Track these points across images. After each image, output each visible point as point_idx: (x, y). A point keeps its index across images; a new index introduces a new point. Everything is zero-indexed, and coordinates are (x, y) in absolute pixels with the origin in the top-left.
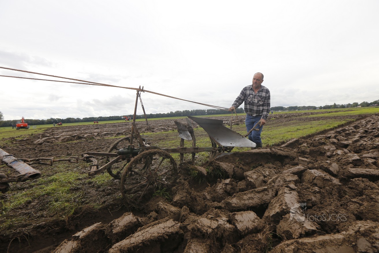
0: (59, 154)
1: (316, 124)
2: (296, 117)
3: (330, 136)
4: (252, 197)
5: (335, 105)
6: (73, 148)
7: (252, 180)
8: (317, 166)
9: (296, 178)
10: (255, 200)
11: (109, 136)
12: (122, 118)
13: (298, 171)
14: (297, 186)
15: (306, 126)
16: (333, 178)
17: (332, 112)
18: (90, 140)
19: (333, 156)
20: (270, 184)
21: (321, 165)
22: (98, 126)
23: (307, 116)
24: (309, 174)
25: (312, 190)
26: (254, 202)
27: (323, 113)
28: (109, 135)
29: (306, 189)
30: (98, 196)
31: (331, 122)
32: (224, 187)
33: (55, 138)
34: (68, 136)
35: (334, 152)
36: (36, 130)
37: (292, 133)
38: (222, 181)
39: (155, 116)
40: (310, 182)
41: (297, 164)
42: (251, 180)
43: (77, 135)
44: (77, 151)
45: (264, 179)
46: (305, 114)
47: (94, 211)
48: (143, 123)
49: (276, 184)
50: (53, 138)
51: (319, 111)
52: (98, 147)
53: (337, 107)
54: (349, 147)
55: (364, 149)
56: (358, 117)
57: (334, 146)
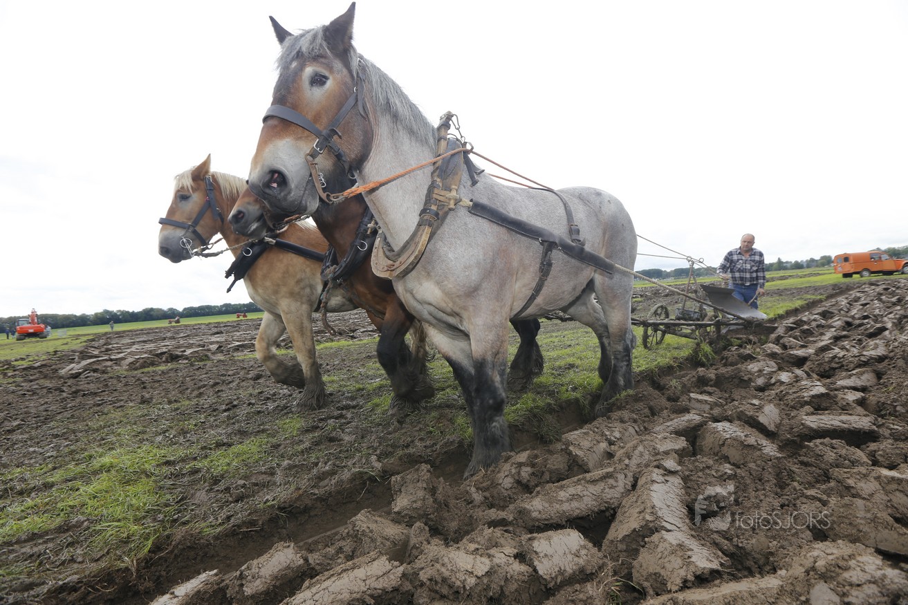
0: (122, 400)
4: (579, 493)
6: (157, 385)
7: (580, 453)
8: (730, 413)
9: (681, 443)
10: (585, 502)
11: (246, 352)
13: (687, 428)
14: (684, 463)
16: (764, 442)
18: (200, 363)
19: (769, 388)
20: (620, 461)
21: (739, 410)
22: (220, 327)
24: (711, 434)
25: (717, 471)
26: (584, 506)
28: (246, 349)
29: (702, 470)
30: (212, 503)
32: (513, 471)
33: (111, 360)
34: (146, 353)
35: (772, 377)
36: (65, 341)
38: (512, 457)
40: (714, 454)
41: (686, 410)
42: (578, 453)
43: (166, 350)
44: (167, 391)
45: (608, 450)
47: (202, 541)
49: (634, 461)
50: (106, 360)
52: (217, 381)
54: (808, 363)
55: (840, 368)
56: (830, 291)
57: (772, 363)
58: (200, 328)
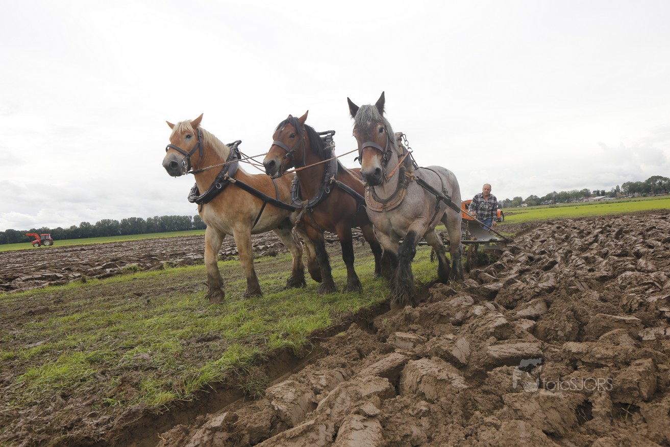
7: (283, 407)
8: (429, 349)
9: (385, 384)
13: (391, 368)
14: (385, 404)
16: (454, 375)
19: (465, 321)
20: (322, 410)
21: (436, 346)
24: (411, 372)
25: (414, 409)
29: (401, 410)
32: (206, 439)
40: (413, 392)
41: (391, 350)
42: (280, 408)
45: (313, 400)
49: (336, 410)
54: (498, 296)
55: (521, 299)
56: (519, 229)
57: (470, 298)
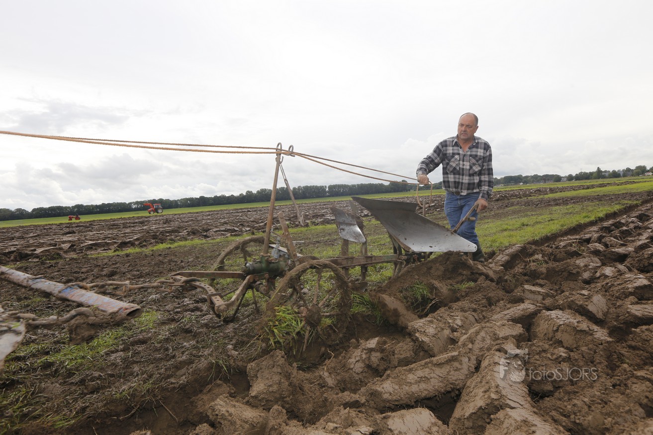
1: (561, 212)
2: (520, 198)
3: (590, 238)
4: (427, 376)
5: (599, 170)
7: (426, 339)
8: (562, 302)
9: (518, 329)
10: (432, 384)
11: (99, 250)
12: (134, 207)
13: (523, 316)
15: (540, 218)
16: (595, 328)
17: (593, 187)
19: (595, 281)
20: (464, 345)
21: (569, 300)
22: (72, 227)
23: (542, 196)
24: (545, 322)
25: (552, 354)
26: (431, 387)
27: (574, 190)
28: (100, 247)
29: (539, 353)
31: (590, 208)
32: (364, 356)
35: (597, 272)
37: (512, 233)
38: (361, 343)
39: (211, 202)
40: (548, 339)
41: (521, 300)
42: (424, 339)
45: (451, 336)
46: (539, 191)
48: (184, 218)
49: (477, 346)
51: (566, 185)
53: (603, 175)
54: (629, 260)
57: (596, 259)
58: (50, 228)
